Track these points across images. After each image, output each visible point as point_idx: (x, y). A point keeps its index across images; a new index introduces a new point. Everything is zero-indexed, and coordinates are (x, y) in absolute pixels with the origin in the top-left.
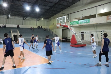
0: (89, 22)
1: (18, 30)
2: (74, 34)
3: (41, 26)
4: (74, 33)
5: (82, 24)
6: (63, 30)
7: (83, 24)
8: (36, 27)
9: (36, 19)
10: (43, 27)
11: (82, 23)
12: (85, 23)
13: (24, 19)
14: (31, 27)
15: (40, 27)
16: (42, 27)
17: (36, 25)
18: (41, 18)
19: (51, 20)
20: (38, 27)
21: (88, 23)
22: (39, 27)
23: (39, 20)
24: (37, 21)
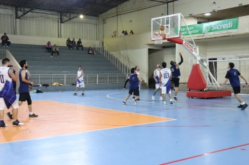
0: (236, 26)
1: (8, 51)
2: (198, 63)
4: (199, 58)
5: (212, 33)
6: (150, 51)
7: (216, 33)
8: (62, 42)
9: (57, 17)
10: (85, 43)
11: (215, 31)
12: (222, 29)
13: (16, 14)
14: (49, 43)
15: (73, 42)
16: (79, 42)
17: (60, 36)
18: (79, 14)
19: (107, 21)
20: (69, 41)
21: (234, 32)
23: (70, 19)
24: (61, 22)
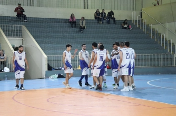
1: (23, 27)
3: (107, 12)
10: (119, 15)
14: (72, 16)
17: (86, 6)
20: (97, 13)
22: (99, 16)
